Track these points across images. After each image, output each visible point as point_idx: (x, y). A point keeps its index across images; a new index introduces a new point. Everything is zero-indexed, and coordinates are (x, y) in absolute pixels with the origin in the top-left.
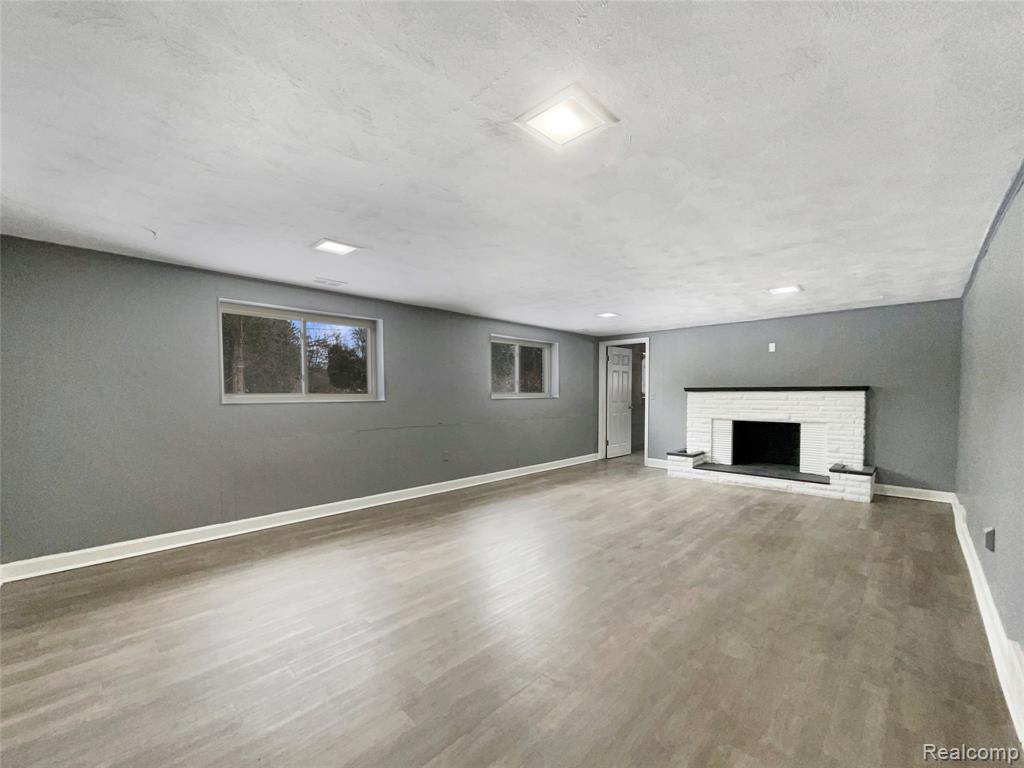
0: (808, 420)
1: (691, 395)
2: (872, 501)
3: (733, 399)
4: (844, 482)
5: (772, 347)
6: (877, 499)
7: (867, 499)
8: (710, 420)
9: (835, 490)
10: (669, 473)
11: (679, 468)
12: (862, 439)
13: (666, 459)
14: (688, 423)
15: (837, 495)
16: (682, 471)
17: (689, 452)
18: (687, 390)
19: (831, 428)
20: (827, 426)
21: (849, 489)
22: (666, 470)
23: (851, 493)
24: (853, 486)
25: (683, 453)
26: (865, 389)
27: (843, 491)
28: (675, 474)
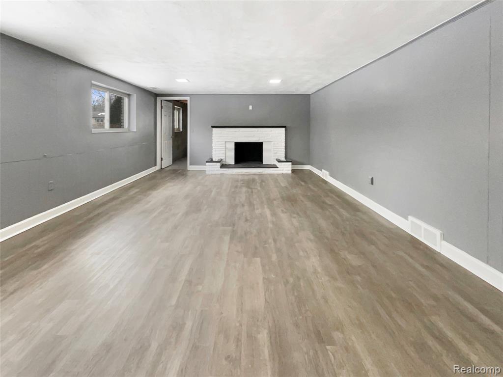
0: (266, 140)
1: (214, 129)
2: (292, 173)
3: (236, 132)
4: (283, 166)
5: (251, 107)
6: (293, 171)
7: (290, 172)
8: (224, 142)
9: (280, 170)
10: (207, 172)
11: (212, 169)
12: (284, 148)
13: (205, 165)
14: (213, 145)
15: (281, 172)
16: (214, 171)
17: (214, 160)
18: (213, 127)
19: (274, 144)
20: (273, 143)
21: (285, 169)
22: (206, 171)
23: (286, 170)
24: (286, 167)
25: (212, 161)
26: (284, 127)
27: (283, 170)
28: (210, 173)
